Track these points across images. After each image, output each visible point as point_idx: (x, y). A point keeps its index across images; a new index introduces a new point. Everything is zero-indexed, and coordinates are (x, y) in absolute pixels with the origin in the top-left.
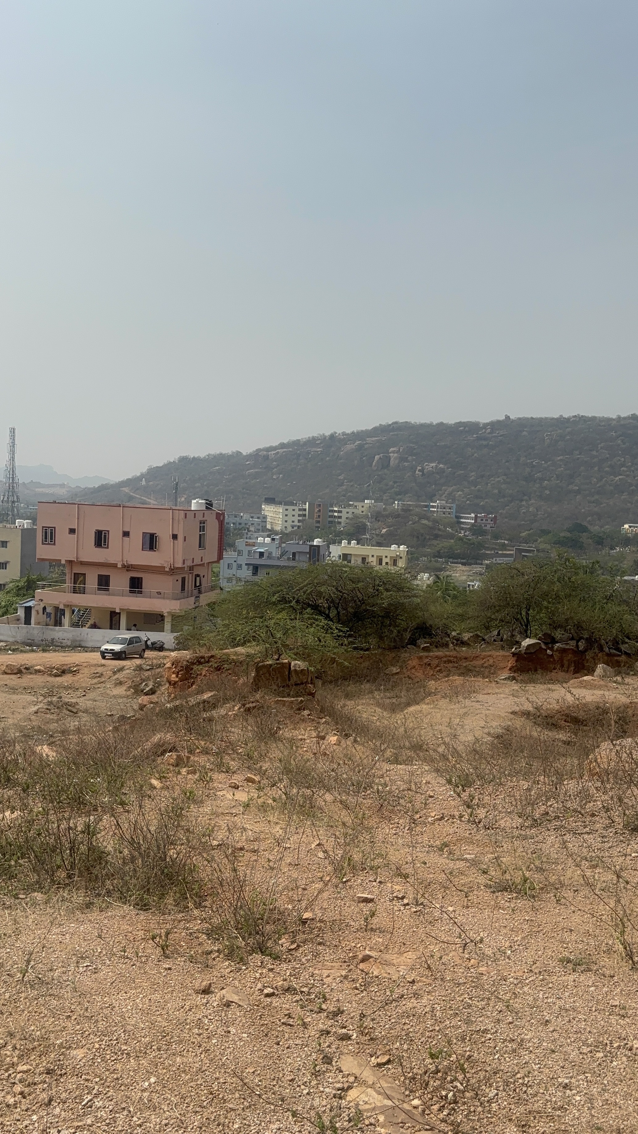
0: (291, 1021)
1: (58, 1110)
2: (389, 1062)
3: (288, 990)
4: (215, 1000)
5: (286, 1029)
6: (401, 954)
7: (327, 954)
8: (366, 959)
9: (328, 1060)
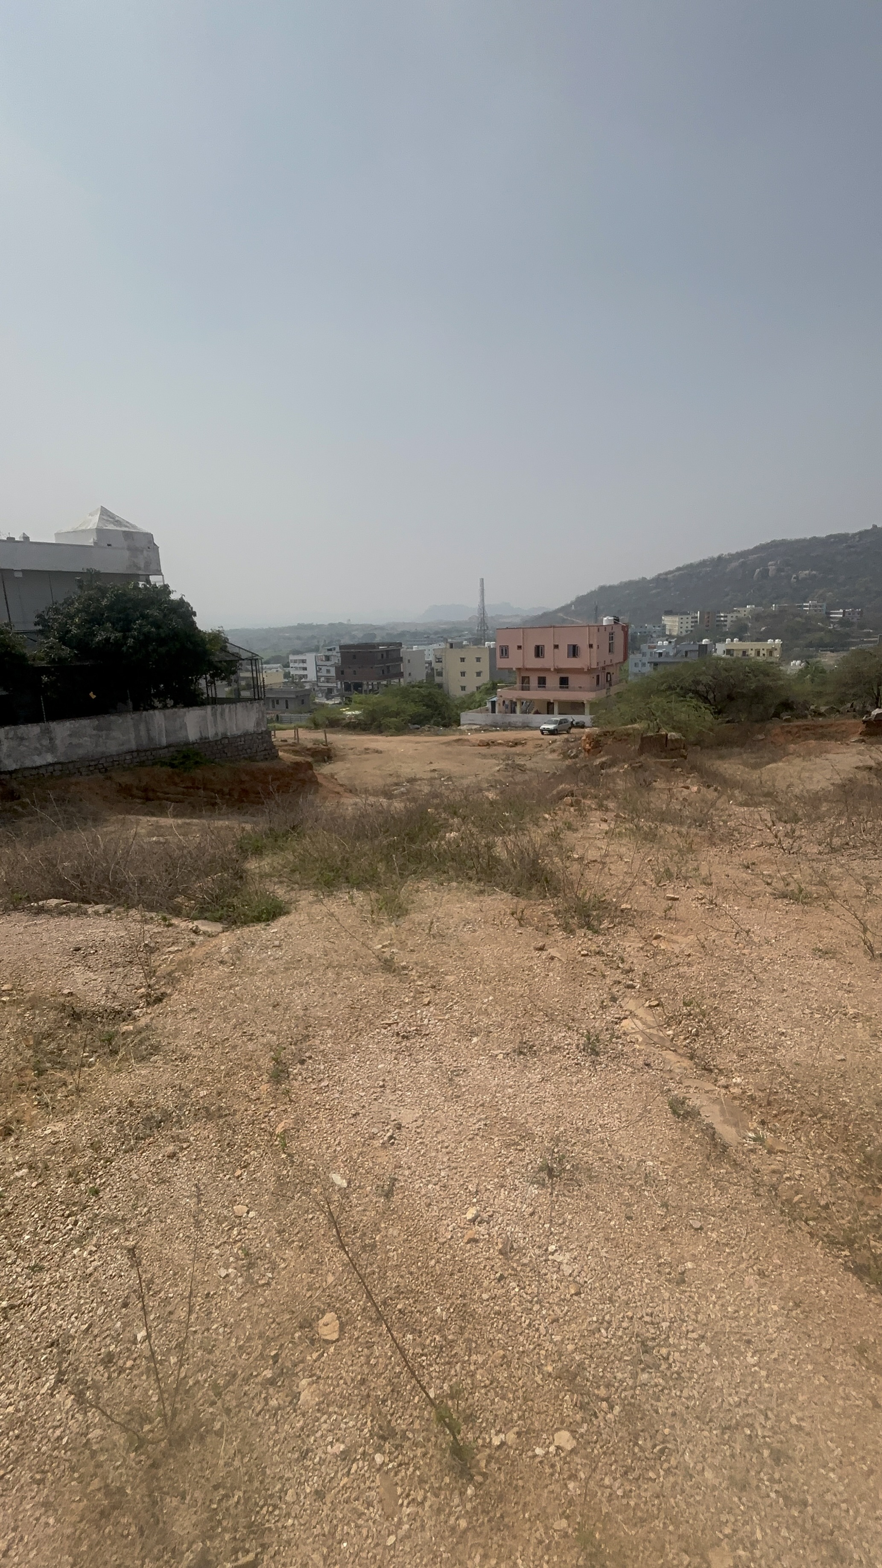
0: (594, 973)
1: (432, 1009)
2: (658, 1005)
3: (598, 953)
4: (544, 954)
5: (590, 977)
6: (686, 936)
7: (633, 932)
8: (658, 937)
9: (614, 999)
